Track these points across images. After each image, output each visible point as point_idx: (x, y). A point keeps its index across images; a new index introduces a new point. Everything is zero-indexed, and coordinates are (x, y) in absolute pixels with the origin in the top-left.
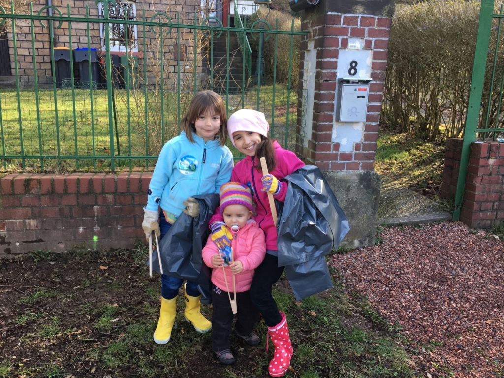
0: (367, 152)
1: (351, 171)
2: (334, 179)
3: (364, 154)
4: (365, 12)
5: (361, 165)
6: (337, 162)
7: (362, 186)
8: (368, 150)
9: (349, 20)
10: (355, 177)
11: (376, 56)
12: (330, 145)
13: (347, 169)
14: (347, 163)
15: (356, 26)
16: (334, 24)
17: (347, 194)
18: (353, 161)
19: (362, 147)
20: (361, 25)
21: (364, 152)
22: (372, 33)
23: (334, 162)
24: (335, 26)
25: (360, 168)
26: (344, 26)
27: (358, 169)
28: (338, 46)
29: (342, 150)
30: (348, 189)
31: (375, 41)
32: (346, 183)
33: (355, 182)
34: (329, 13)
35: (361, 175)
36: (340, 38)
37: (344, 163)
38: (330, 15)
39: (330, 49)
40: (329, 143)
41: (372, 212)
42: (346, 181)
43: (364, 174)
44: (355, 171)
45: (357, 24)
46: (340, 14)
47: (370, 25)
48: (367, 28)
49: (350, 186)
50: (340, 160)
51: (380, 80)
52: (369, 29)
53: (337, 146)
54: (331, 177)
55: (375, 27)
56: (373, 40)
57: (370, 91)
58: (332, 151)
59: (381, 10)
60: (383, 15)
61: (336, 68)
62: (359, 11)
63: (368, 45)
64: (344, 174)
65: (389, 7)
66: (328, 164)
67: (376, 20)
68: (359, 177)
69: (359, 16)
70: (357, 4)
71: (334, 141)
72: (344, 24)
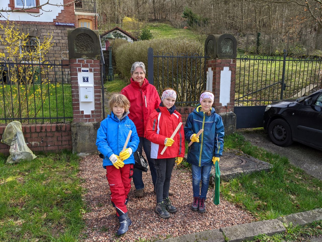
1: (90, 123)
2: (82, 126)
4: (87, 58)
5: (95, 119)
6: (83, 118)
8: (98, 113)
9: (80, 61)
10: (92, 125)
11: (95, 75)
12: (79, 112)
13: (89, 121)
14: (89, 119)
15: (84, 63)
17: (89, 132)
18: (91, 118)
19: (94, 112)
20: (86, 63)
21: (96, 114)
22: (91, 66)
24: (74, 63)
25: (95, 121)
28: (77, 71)
29: (85, 113)
30: (89, 130)
31: (94, 69)
33: (92, 127)
36: (77, 68)
37: (87, 119)
39: (74, 72)
40: (78, 110)
43: (97, 123)
44: (93, 122)
46: (76, 59)
47: (91, 62)
48: (89, 64)
51: (98, 84)
53: (82, 112)
55: (93, 63)
56: (93, 69)
57: (94, 89)
58: (80, 114)
59: (94, 57)
60: (96, 59)
61: (77, 80)
62: (85, 57)
63: (91, 71)
64: (87, 124)
65: (97, 56)
66: (79, 120)
67: (93, 61)
68: (94, 125)
69: (85, 59)
70: (83, 54)
71: (81, 110)
72: (78, 62)
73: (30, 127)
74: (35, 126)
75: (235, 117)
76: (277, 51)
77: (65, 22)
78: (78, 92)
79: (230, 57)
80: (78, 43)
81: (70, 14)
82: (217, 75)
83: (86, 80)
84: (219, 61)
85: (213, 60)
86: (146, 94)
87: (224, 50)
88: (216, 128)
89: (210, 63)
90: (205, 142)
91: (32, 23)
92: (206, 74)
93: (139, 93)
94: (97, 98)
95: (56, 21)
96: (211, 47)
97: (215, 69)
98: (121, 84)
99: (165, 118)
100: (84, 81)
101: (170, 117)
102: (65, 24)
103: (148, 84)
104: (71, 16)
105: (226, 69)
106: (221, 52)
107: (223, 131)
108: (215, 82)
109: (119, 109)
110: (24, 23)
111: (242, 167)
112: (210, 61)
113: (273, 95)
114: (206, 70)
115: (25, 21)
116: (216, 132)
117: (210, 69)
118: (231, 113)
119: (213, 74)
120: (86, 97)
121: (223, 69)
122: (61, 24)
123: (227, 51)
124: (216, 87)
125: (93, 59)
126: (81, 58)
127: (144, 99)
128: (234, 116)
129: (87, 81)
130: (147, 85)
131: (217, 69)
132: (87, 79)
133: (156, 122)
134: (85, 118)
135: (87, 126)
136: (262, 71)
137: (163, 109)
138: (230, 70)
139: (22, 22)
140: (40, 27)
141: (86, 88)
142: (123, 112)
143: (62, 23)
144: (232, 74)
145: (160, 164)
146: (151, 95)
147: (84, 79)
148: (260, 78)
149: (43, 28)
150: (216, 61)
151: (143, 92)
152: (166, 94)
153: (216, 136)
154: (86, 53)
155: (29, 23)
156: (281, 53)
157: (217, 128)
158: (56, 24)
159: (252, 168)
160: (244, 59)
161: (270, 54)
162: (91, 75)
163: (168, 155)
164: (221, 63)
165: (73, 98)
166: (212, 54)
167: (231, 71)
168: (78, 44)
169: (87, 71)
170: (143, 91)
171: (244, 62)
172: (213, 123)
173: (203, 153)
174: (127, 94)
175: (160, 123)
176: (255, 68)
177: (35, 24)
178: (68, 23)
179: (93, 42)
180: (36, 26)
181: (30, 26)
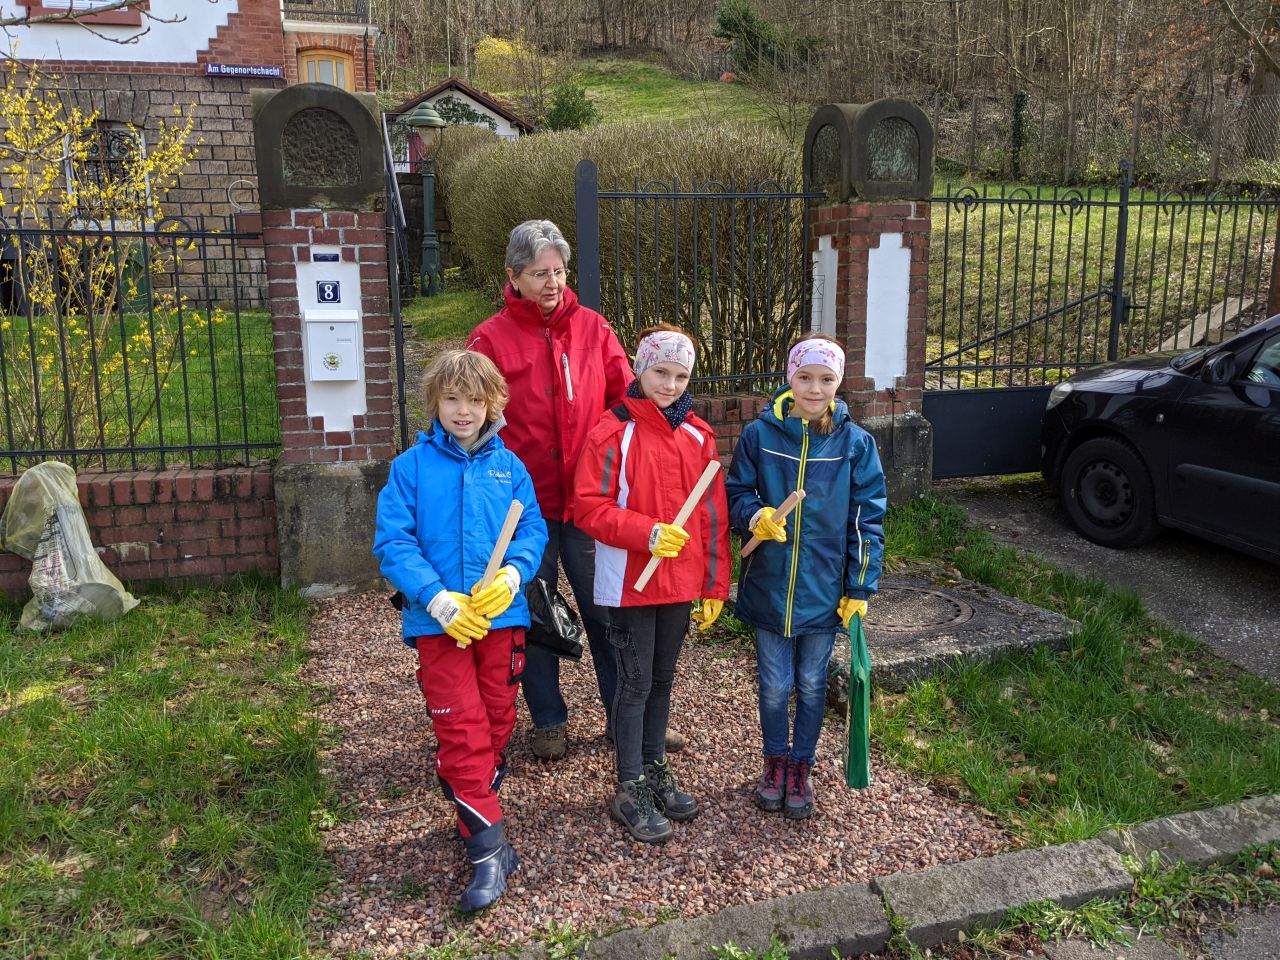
0: (376, 429)
1: (349, 464)
2: (319, 477)
3: (372, 432)
4: (334, 207)
5: (369, 451)
6: (323, 448)
8: (379, 426)
9: (305, 218)
10: (358, 472)
11: (365, 272)
12: (305, 421)
13: (343, 460)
14: (344, 450)
15: (322, 228)
16: (279, 225)
17: (347, 501)
18: (353, 445)
19: (366, 422)
20: (330, 226)
21: (372, 429)
22: (351, 237)
23: (317, 448)
24: (282, 227)
25: (369, 457)
26: (298, 228)
27: (365, 459)
28: (293, 260)
29: (329, 428)
30: (348, 493)
31: (361, 249)
32: (343, 482)
33: (358, 481)
35: (369, 467)
36: (295, 247)
37: (337, 450)
38: (271, 211)
39: (281, 264)
40: (302, 417)
42: (342, 480)
43: (377, 466)
44: (359, 462)
46: (289, 210)
47: (347, 225)
48: (341, 230)
49: (349, 487)
50: (329, 444)
51: (379, 310)
52: (345, 231)
53: (319, 422)
54: (314, 473)
55: (356, 228)
56: (357, 248)
57: (365, 329)
58: (311, 431)
59: (361, 200)
60: (367, 209)
61: (295, 294)
62: (323, 203)
63: (348, 256)
64: (338, 468)
65: (374, 196)
66: (306, 452)
67: (356, 217)
68: (365, 471)
69: (323, 211)
70: (317, 191)
71: (312, 412)
72: (297, 224)
73: (112, 486)
74: (129, 480)
75: (929, 435)
76: (1093, 167)
77: (244, 61)
78: (299, 343)
79: (905, 194)
80: (295, 146)
81: (264, 30)
82: (855, 268)
83: (329, 294)
84: (861, 209)
85: (835, 205)
86: (566, 349)
87: (879, 167)
88: (853, 485)
89: (827, 219)
90: (809, 538)
91: (111, 69)
92: (808, 264)
93: (540, 343)
94: (375, 365)
95: (208, 57)
96: (831, 155)
97: (846, 241)
98: (472, 309)
99: (652, 446)
100: (322, 298)
101: (670, 442)
102: (245, 71)
103: (576, 309)
104: (269, 37)
105: (891, 241)
106: (870, 176)
107: (879, 496)
108: (846, 294)
109: (465, 407)
110: (82, 69)
111: (956, 631)
112: (825, 211)
113: (1079, 342)
114: (809, 247)
115: (85, 62)
116: (851, 500)
117: (825, 243)
118: (913, 418)
119: (840, 261)
120: (333, 363)
121: (876, 244)
122: (228, 70)
123: (895, 169)
124: (852, 315)
125: (356, 211)
126: (307, 207)
127: (563, 367)
128: (925, 427)
129: (336, 298)
130: (571, 310)
131: (855, 243)
132: (335, 290)
133: (616, 461)
134: (327, 447)
135: (339, 479)
136: (1036, 247)
137: (642, 408)
138: (905, 244)
139: (73, 66)
140: (146, 85)
141: (332, 325)
142: (479, 419)
143: (234, 66)
144: (913, 260)
145: (632, 629)
146: (587, 351)
147: (321, 290)
148: (1024, 277)
149: (158, 86)
150: (849, 212)
151: (558, 342)
152: (653, 350)
153: (852, 513)
154: (327, 185)
155: (102, 69)
156: (1109, 174)
157: (857, 482)
158: (210, 69)
159: (999, 638)
160: (962, 200)
161: (1066, 180)
162: (348, 276)
163: (665, 590)
164: (868, 219)
165: (280, 368)
166: (832, 182)
167: (912, 248)
168: (294, 151)
169: (335, 258)
170: (558, 338)
171: (963, 213)
172: (841, 463)
173: (801, 584)
174: (492, 349)
175: (631, 466)
176: (1005, 234)
177: (127, 70)
178: (257, 67)
179: (355, 142)
180: (127, 80)
181: (103, 80)
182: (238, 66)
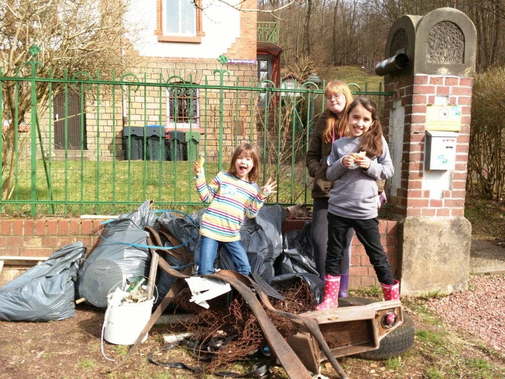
0: (456, 199)
1: (441, 218)
2: (426, 224)
3: (454, 201)
4: (449, 73)
6: (427, 208)
7: (453, 232)
8: (457, 197)
9: (435, 80)
10: (447, 223)
12: (420, 192)
13: (437, 215)
14: (438, 210)
15: (441, 85)
16: (421, 84)
17: (439, 239)
18: (443, 207)
19: (451, 194)
20: (446, 84)
21: (454, 199)
23: (425, 208)
24: (423, 85)
25: (451, 214)
26: (431, 85)
27: (448, 215)
28: (426, 103)
29: (432, 197)
30: (440, 235)
31: (459, 98)
32: (439, 228)
33: (447, 228)
34: (417, 75)
35: (452, 221)
36: (427, 96)
37: (434, 210)
38: (419, 76)
39: (419, 105)
40: (419, 190)
41: (464, 258)
42: (438, 227)
43: (455, 220)
44: (446, 217)
45: (442, 84)
46: (426, 75)
47: (454, 84)
48: (451, 87)
49: (441, 231)
50: (431, 206)
52: (453, 88)
53: (427, 193)
54: (423, 222)
55: (458, 86)
56: (457, 97)
59: (463, 71)
60: (466, 76)
61: (424, 122)
62: (444, 72)
63: (453, 102)
68: (450, 222)
69: (443, 76)
70: (441, 66)
71: (424, 188)
72: (430, 83)
77: (241, 57)
80: (434, 41)
81: (250, 44)
91: (188, 61)
102: (241, 62)
104: (251, 47)
110: (177, 60)
115: (178, 58)
122: (234, 61)
126: (437, 74)
139: (174, 60)
140: (201, 67)
143: (237, 60)
149: (206, 68)
154: (447, 63)
155: (185, 61)
168: (433, 44)
177: (194, 61)
178: (245, 60)
179: (463, 40)
180: (194, 65)
181: (185, 65)
182: (238, 60)
